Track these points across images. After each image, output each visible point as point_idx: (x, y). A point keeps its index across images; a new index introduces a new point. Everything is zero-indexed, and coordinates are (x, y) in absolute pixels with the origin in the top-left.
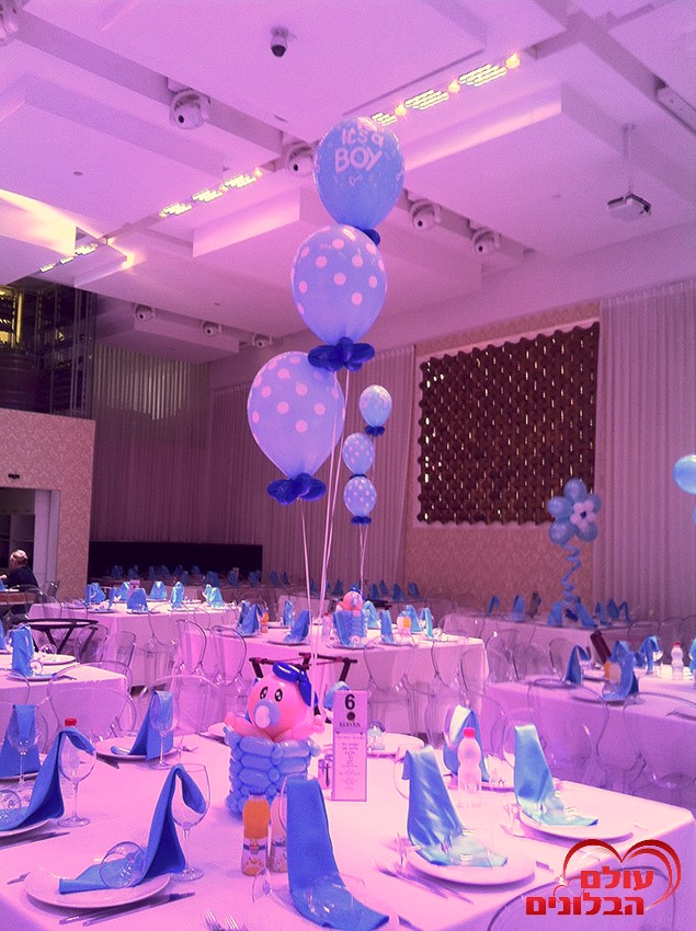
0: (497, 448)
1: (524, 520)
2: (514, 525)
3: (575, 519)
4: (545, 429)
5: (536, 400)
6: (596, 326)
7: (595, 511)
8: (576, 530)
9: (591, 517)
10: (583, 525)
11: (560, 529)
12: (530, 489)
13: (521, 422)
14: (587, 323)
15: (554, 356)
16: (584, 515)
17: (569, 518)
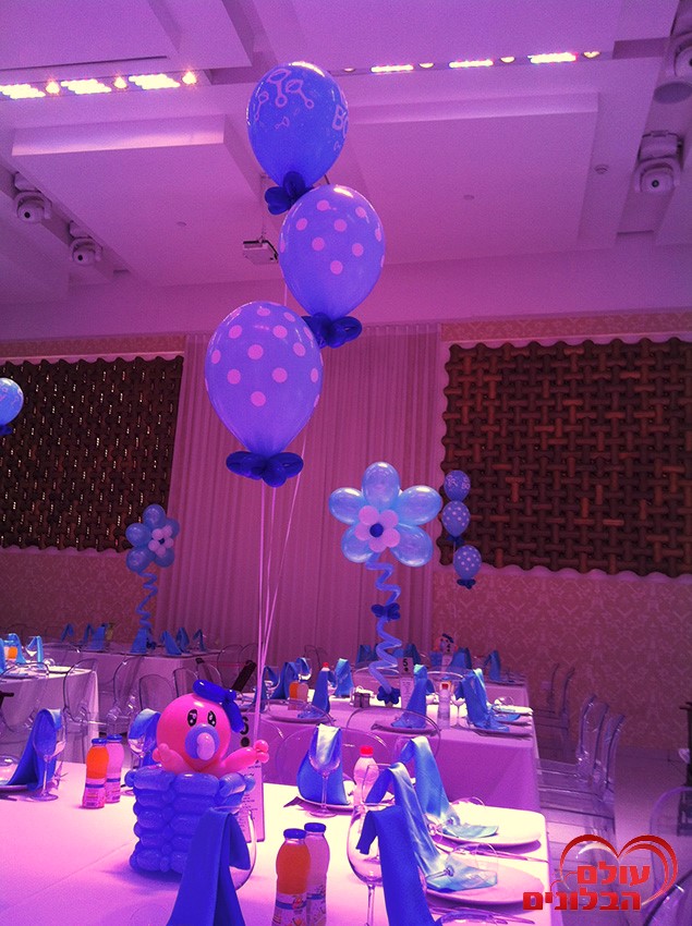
0: (61, 469)
1: (83, 547)
2: (72, 551)
3: (154, 546)
4: (116, 454)
5: (109, 424)
6: (179, 359)
7: (173, 536)
8: (153, 556)
9: (169, 543)
10: (161, 551)
11: (138, 556)
12: (95, 514)
13: (90, 445)
14: (170, 355)
15: (133, 382)
16: (162, 541)
17: (147, 545)
